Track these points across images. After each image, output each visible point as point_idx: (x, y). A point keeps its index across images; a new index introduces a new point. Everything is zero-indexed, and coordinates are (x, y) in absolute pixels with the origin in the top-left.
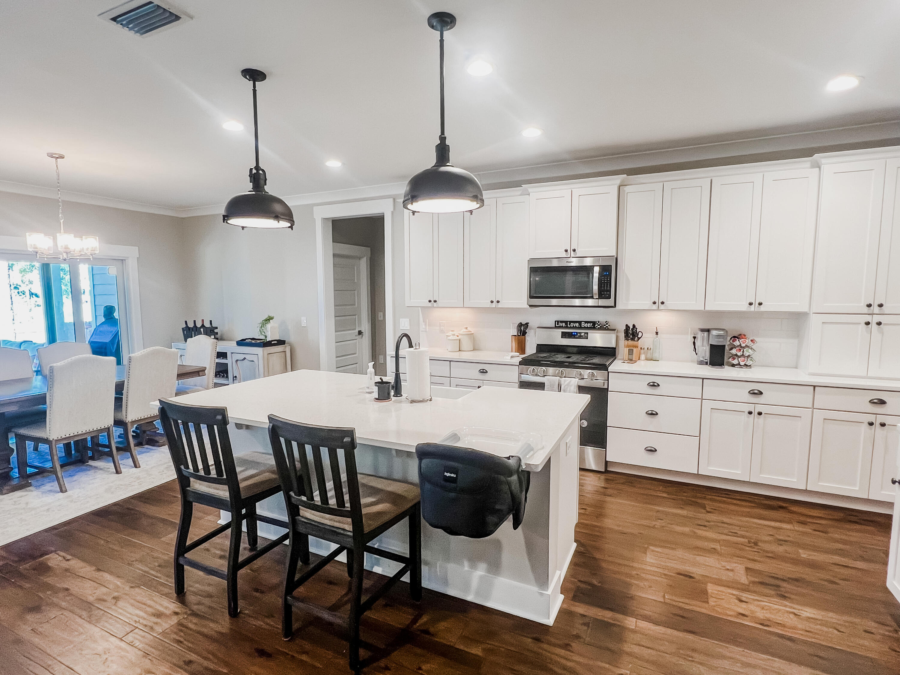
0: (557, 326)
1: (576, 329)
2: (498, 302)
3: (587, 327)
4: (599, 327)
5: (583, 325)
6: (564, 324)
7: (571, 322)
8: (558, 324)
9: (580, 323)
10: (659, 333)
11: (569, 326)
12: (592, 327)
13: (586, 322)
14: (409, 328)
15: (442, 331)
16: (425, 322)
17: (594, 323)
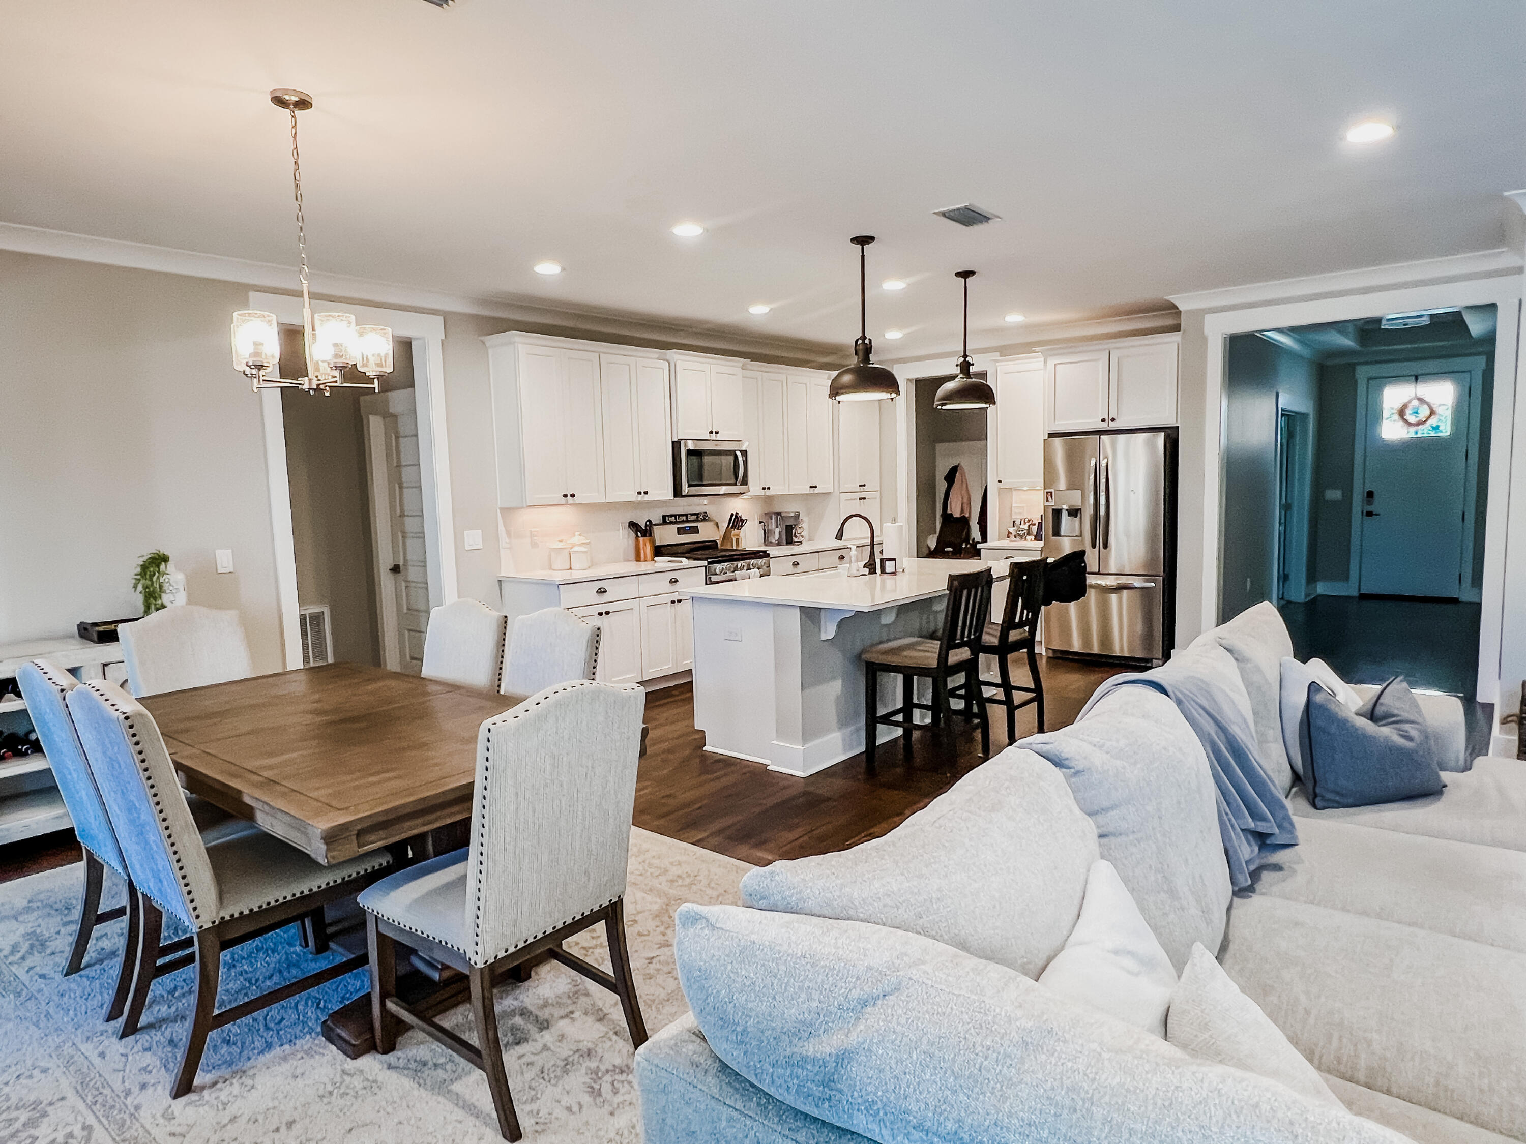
1: (686, 523)
2: (646, 493)
3: (694, 520)
4: (702, 518)
5: (690, 518)
7: (679, 516)
9: (686, 515)
11: (678, 520)
12: (697, 520)
13: (691, 514)
14: (480, 546)
15: (534, 545)
16: (508, 533)
17: (697, 514)
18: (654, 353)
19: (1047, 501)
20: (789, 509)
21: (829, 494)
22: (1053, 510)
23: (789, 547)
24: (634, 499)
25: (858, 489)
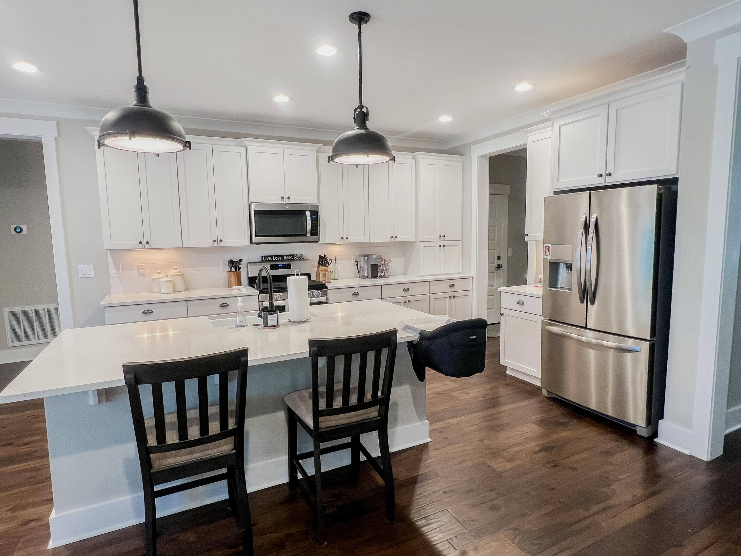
0: (264, 260)
1: (280, 262)
2: (221, 241)
3: (289, 259)
4: (297, 258)
5: (285, 258)
6: (270, 258)
7: (275, 256)
8: (264, 259)
9: (282, 256)
10: (337, 260)
11: (274, 259)
12: (292, 260)
13: (287, 256)
14: (93, 275)
15: (142, 275)
16: (117, 267)
17: (293, 256)
18: (233, 141)
19: (546, 255)
20: (376, 253)
21: (413, 242)
22: (550, 263)
23: (373, 279)
24: (210, 245)
25: (438, 239)
